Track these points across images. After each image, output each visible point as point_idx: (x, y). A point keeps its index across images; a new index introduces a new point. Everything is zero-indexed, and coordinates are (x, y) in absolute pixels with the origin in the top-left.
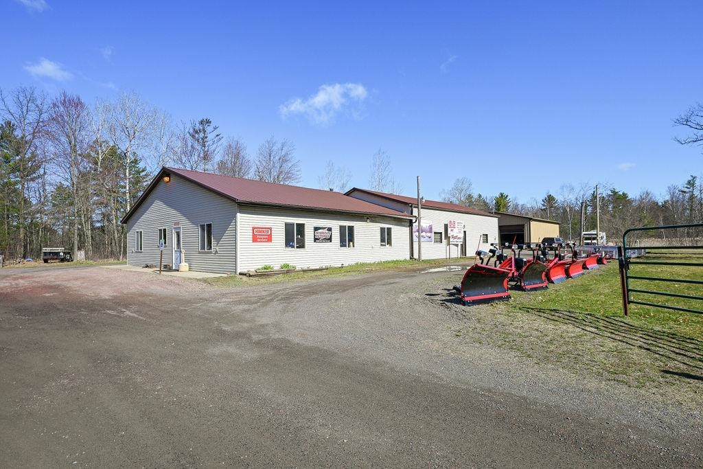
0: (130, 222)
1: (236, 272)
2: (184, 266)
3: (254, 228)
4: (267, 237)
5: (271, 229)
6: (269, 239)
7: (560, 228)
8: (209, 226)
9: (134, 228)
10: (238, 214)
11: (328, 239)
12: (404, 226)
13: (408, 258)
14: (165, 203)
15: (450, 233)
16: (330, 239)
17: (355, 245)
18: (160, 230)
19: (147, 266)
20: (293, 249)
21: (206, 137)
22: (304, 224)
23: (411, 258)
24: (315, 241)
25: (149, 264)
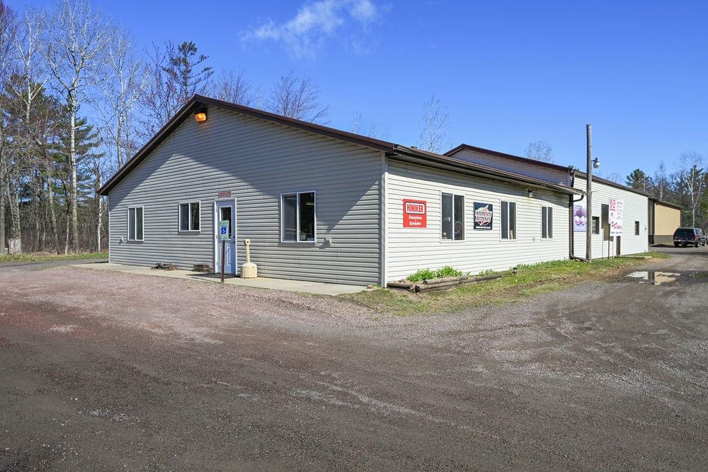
0: (115, 192)
1: (379, 283)
2: (250, 268)
3: (405, 201)
4: (420, 218)
5: (424, 203)
6: (423, 224)
7: (682, 215)
8: (307, 198)
9: (124, 202)
10: (387, 175)
11: (488, 226)
12: (564, 206)
13: (567, 258)
14: (197, 159)
15: (611, 219)
16: (490, 224)
17: (517, 235)
18: (185, 206)
19: (159, 267)
20: (450, 241)
21: (189, 72)
22: (463, 197)
23: (571, 258)
24: (475, 228)
25: (163, 262)
